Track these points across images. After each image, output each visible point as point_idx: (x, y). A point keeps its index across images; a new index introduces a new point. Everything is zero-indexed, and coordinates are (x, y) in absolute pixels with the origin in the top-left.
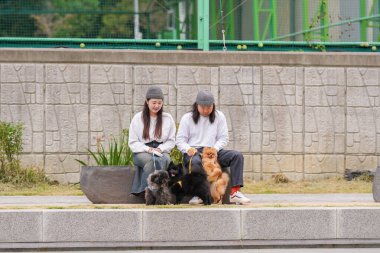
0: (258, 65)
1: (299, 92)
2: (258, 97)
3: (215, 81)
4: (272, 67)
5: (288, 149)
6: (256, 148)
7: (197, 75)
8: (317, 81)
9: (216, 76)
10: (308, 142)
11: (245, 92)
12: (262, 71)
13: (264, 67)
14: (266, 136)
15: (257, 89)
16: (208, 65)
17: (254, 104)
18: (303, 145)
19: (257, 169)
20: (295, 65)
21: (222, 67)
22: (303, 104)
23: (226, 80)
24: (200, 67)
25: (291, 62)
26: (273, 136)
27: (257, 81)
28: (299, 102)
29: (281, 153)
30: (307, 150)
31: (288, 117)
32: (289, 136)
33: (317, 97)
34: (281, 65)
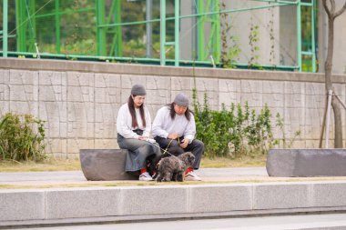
0: (65, 71)
1: (91, 92)
2: (64, 95)
3: (36, 82)
4: (74, 73)
5: (84, 135)
6: (64, 135)
7: (23, 77)
8: (103, 85)
9: (37, 78)
10: (97, 130)
11: (56, 91)
12: (67, 75)
13: (69, 72)
14: (70, 125)
15: (64, 89)
16: (31, 70)
17: (62, 101)
18: (94, 132)
19: (65, 151)
20: (89, 71)
21: (41, 72)
22: (94, 102)
23: (43, 82)
24: (26, 71)
25: (86, 69)
26: (75, 126)
27: (64, 83)
28: (92, 100)
29: (79, 138)
30: (97, 136)
31: (84, 111)
32: (85, 125)
33: (103, 96)
34: (80, 71)
